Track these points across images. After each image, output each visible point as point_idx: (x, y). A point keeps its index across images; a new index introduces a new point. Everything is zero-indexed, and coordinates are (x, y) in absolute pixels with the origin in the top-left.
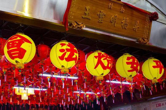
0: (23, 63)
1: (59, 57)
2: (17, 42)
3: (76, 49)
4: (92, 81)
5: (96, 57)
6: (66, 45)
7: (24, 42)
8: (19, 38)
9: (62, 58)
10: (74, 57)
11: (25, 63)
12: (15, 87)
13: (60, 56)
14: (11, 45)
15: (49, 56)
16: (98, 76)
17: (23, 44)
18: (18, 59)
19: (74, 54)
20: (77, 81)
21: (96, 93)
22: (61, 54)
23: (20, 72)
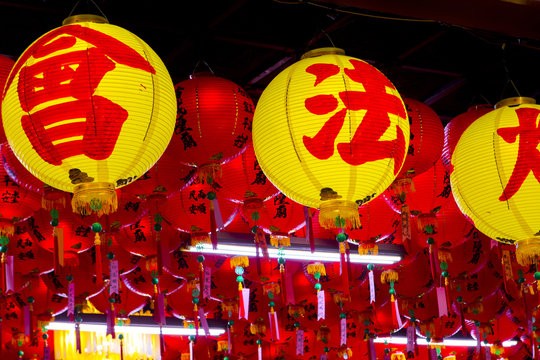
0: (112, 180)
1: (306, 140)
2: (74, 67)
3: (396, 93)
4: (475, 276)
5: (507, 134)
6: (342, 73)
7: (112, 67)
8: (81, 45)
9: (320, 146)
10: (389, 135)
11: (120, 182)
12: (52, 326)
13: (312, 135)
14: (39, 83)
15: (245, 138)
16: (521, 243)
17: (108, 75)
18: (81, 162)
19: (388, 123)
20: (393, 276)
21: (499, 344)
22: (315, 123)
23: (96, 230)
